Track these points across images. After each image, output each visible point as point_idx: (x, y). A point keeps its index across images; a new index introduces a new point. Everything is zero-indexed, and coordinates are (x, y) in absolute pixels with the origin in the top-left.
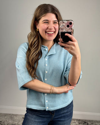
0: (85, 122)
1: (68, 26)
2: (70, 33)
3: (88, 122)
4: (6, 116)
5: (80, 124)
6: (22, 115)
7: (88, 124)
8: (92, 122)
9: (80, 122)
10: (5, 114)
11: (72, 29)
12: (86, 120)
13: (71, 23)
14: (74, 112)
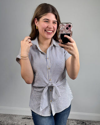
0: (83, 123)
1: (67, 28)
2: (69, 35)
3: (86, 122)
5: (78, 124)
7: (86, 124)
8: (90, 122)
9: (78, 122)
11: (70, 31)
13: (70, 26)
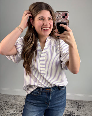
0: (76, 103)
1: (64, 17)
2: (65, 24)
3: (79, 102)
4: (10, 97)
5: (72, 104)
6: (23, 96)
7: (78, 104)
9: (72, 102)
10: (9, 95)
11: (67, 20)
12: (77, 101)
13: (66, 15)
14: (67, 94)
